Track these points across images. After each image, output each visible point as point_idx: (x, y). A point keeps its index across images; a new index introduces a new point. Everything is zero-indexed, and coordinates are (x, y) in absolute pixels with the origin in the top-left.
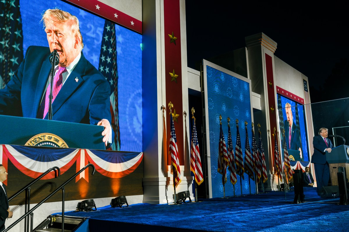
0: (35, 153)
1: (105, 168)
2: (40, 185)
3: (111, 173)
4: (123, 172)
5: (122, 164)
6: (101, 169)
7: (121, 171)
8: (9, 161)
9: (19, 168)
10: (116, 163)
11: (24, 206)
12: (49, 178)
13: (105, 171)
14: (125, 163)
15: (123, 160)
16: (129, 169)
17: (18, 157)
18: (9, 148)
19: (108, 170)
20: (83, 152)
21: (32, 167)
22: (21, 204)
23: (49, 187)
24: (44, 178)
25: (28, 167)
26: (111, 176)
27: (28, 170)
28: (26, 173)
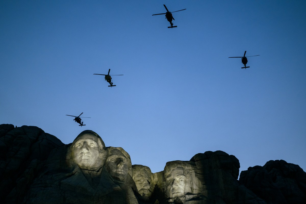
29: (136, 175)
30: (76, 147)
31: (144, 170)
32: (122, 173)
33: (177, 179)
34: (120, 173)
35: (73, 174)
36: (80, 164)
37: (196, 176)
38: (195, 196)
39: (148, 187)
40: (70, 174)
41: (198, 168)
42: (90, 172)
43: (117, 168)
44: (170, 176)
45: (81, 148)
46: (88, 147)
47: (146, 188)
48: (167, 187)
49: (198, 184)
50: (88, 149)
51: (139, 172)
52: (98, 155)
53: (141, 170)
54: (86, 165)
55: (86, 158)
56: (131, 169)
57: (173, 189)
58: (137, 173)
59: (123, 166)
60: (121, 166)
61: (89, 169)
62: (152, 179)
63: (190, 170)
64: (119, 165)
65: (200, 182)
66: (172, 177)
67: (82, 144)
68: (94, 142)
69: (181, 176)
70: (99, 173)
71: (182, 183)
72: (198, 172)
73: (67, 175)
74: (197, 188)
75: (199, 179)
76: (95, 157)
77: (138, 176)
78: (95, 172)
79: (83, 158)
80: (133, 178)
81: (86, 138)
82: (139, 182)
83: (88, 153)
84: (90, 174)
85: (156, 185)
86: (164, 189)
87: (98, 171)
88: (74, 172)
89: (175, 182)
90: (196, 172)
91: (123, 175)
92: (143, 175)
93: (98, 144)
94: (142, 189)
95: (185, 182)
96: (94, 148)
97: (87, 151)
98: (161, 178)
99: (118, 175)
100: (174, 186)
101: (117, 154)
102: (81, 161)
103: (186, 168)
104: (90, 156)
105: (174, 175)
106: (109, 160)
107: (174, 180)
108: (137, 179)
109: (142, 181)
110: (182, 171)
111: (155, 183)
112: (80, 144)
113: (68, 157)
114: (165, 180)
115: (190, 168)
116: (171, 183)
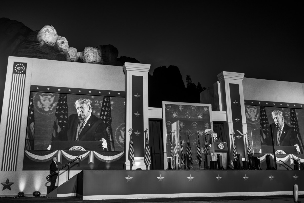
0: (72, 153)
1: (102, 158)
2: (74, 164)
3: (106, 160)
4: (112, 160)
5: (111, 157)
6: (101, 159)
7: (111, 160)
8: (63, 156)
9: (66, 158)
10: (109, 156)
11: (68, 171)
12: (77, 162)
13: (103, 160)
14: (113, 156)
15: (112, 155)
16: (116, 159)
17: (66, 154)
18: (63, 151)
19: (104, 159)
20: (92, 152)
21: (71, 158)
22: (67, 170)
23: (77, 165)
24: (75, 162)
25: (69, 158)
26: (106, 161)
27: (69, 159)
28: (69, 160)
29: (70, 51)
30: (43, 31)
31: (74, 50)
32: (64, 48)
33: (90, 55)
34: (63, 48)
35: (41, 44)
36: (44, 40)
37: (99, 54)
38: (97, 63)
39: (76, 58)
40: (39, 43)
41: (100, 51)
42: (49, 44)
43: (62, 46)
44: (86, 53)
45: (45, 32)
46: (49, 32)
47: (74, 58)
48: (84, 58)
49: (99, 58)
50: (49, 33)
51: (72, 50)
52: (54, 36)
53: (73, 49)
54: (47, 41)
55: (48, 37)
56: (68, 48)
57: (88, 59)
58: (71, 51)
59: (65, 45)
60: (64, 45)
61: (49, 42)
62: (77, 54)
63: (96, 51)
64: (63, 44)
65: (100, 58)
66: (87, 54)
67: (46, 30)
68: (52, 30)
69: (92, 53)
70: (53, 45)
71: (92, 57)
72: (100, 53)
73: (38, 44)
74: (99, 60)
75: (100, 56)
76: (52, 37)
77: (71, 52)
78: (52, 44)
79: (46, 36)
80: (69, 53)
81: (48, 28)
82: (71, 55)
83: (49, 35)
84: (49, 45)
85: (79, 58)
86: (83, 59)
87: (53, 44)
88: (41, 43)
89: (89, 56)
90: (99, 53)
91: (64, 49)
92: (73, 52)
93: (54, 31)
94: (72, 58)
95: (94, 56)
96: (52, 33)
97: (48, 33)
98: (82, 55)
99: (62, 49)
100: (88, 57)
101: (62, 40)
102: (45, 38)
103: (94, 50)
104: (50, 36)
105: (88, 53)
106: (58, 42)
107: (88, 55)
108: (71, 53)
109: (73, 54)
110: (92, 51)
111: (78, 57)
112: (45, 30)
113: (38, 36)
114: (83, 55)
115: (96, 50)
116: (87, 56)
